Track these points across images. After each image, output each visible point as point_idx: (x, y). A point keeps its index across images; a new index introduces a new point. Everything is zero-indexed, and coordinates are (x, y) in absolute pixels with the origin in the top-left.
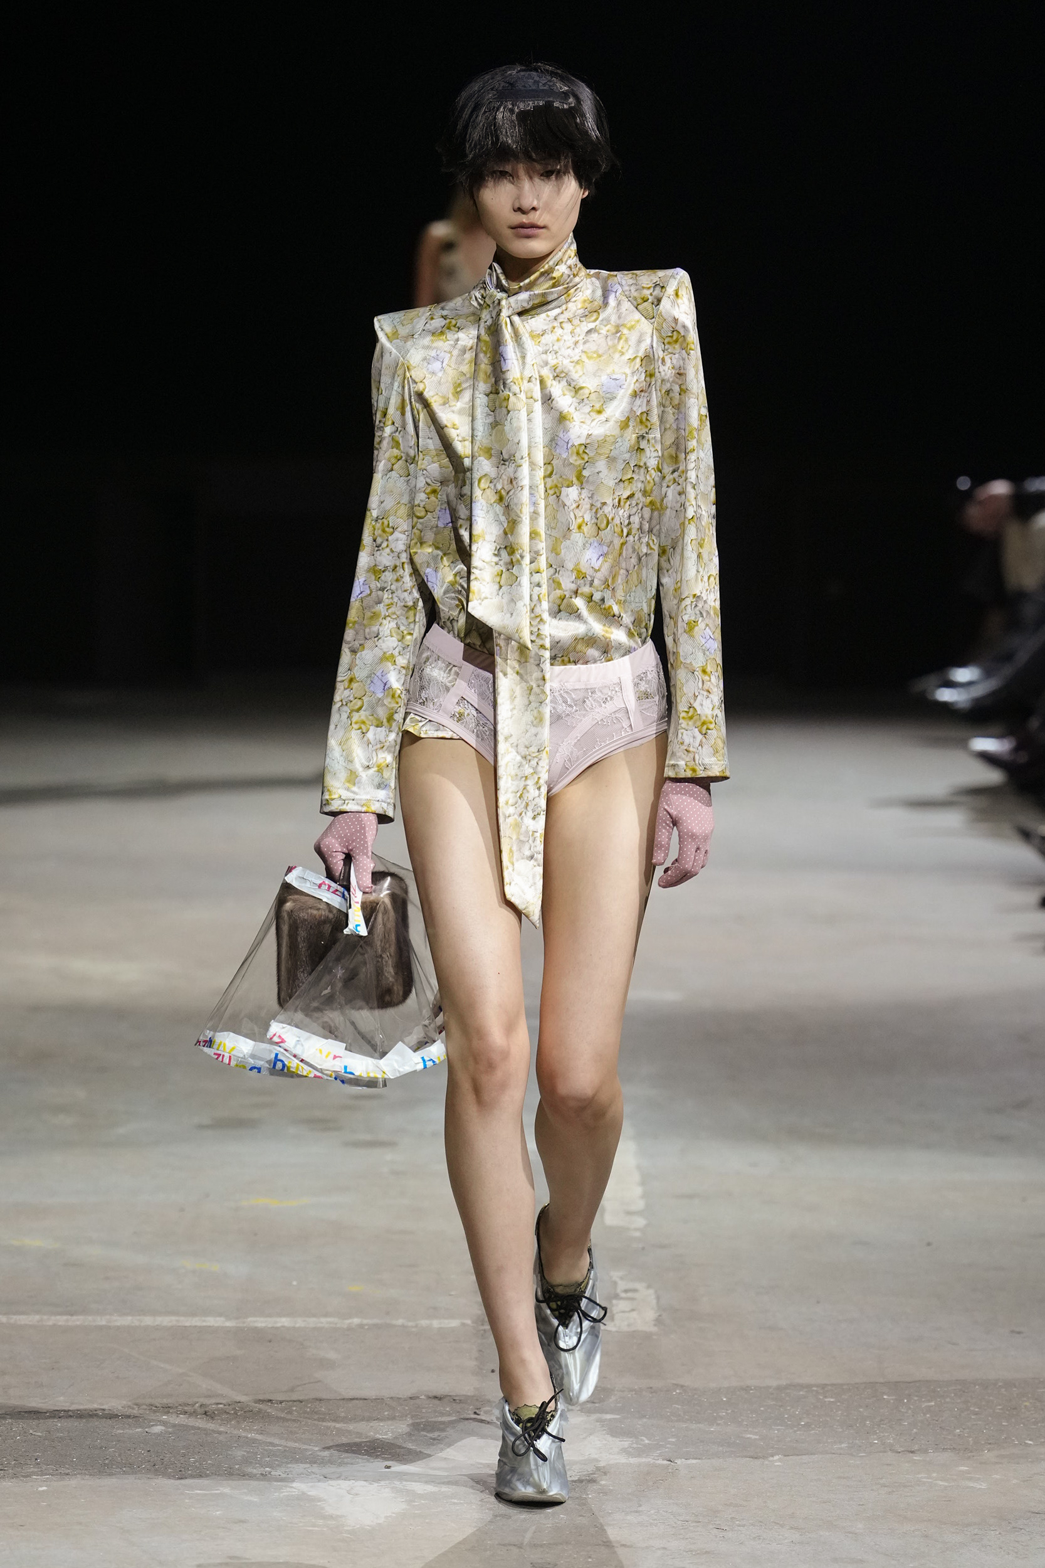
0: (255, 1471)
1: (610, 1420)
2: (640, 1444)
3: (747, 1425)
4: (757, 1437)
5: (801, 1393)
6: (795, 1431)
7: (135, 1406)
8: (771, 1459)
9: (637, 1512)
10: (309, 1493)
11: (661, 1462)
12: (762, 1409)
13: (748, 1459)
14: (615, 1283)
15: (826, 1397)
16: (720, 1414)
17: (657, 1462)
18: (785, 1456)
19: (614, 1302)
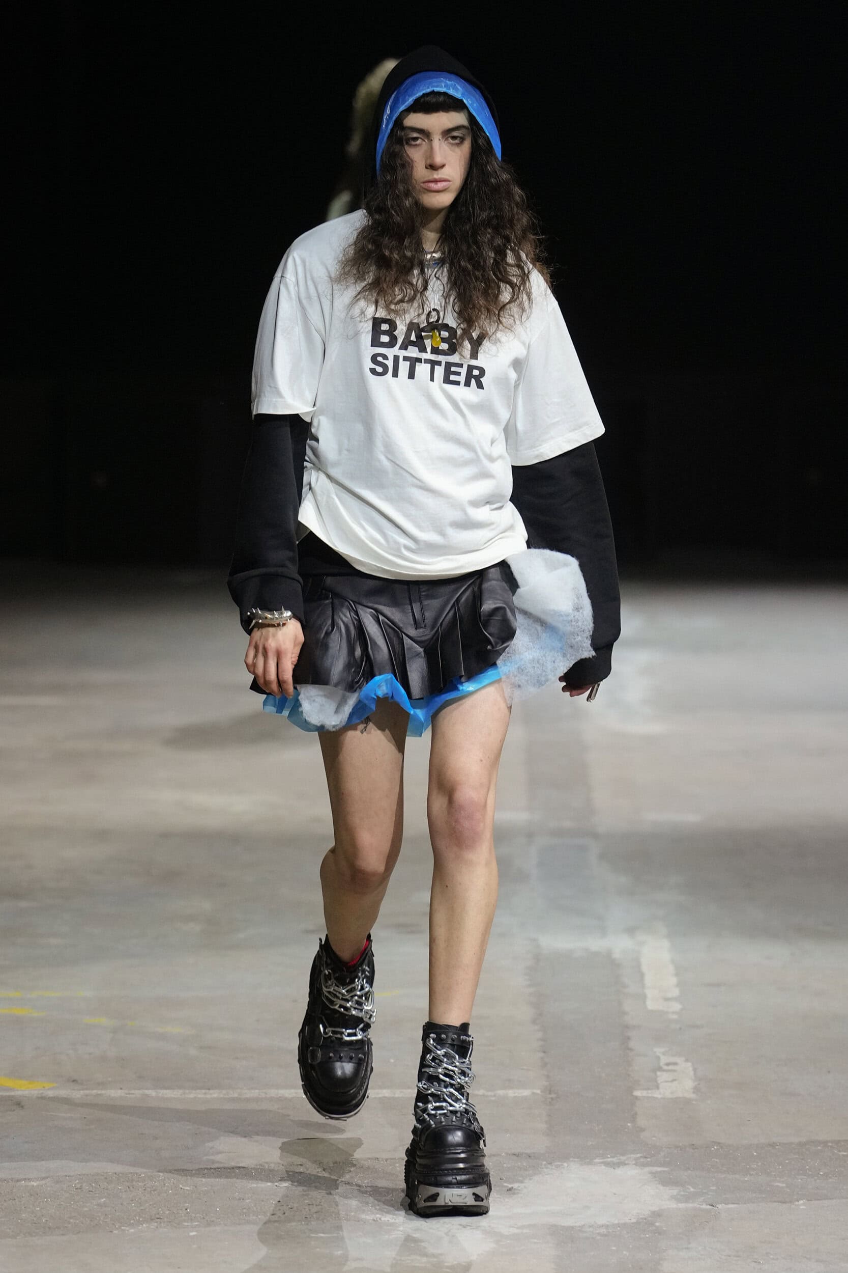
0: (368, 1217)
1: (660, 1172)
2: (687, 1192)
3: (775, 1175)
4: (784, 1185)
5: (819, 1148)
6: (815, 1180)
7: (265, 1165)
8: (797, 1203)
9: (687, 1248)
10: (414, 1236)
11: (704, 1206)
12: (787, 1161)
13: (776, 1204)
14: (658, 1058)
15: (840, 1151)
16: (753, 1166)
17: (701, 1207)
18: (808, 1200)
19: (659, 1073)
